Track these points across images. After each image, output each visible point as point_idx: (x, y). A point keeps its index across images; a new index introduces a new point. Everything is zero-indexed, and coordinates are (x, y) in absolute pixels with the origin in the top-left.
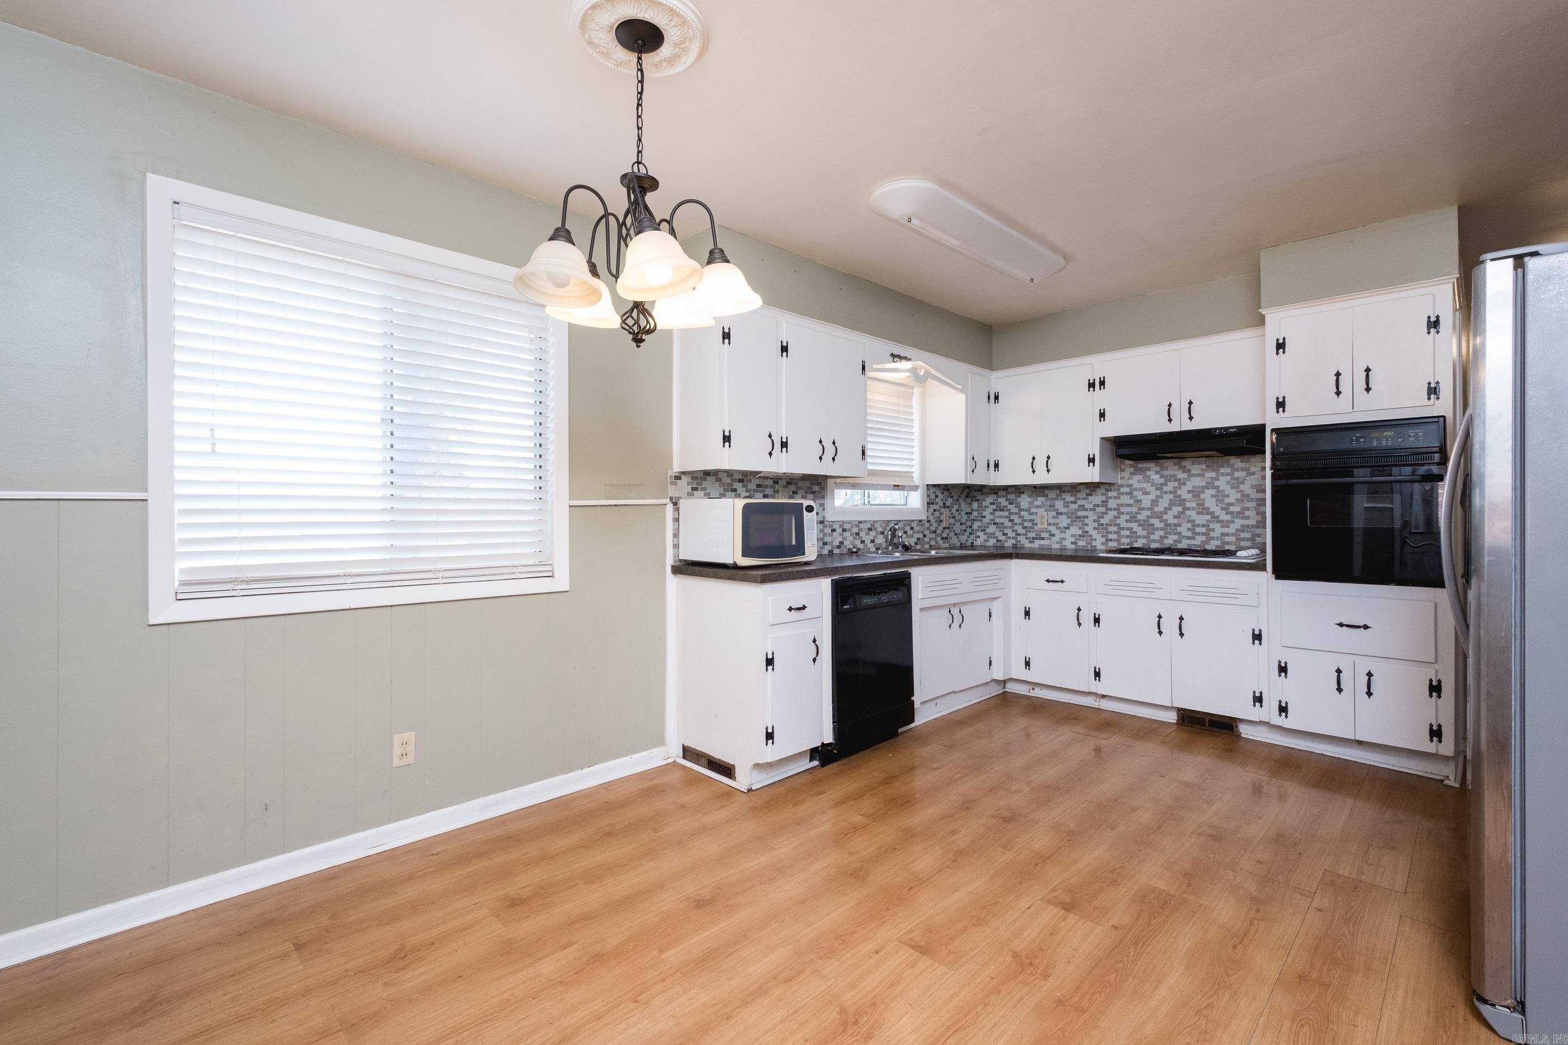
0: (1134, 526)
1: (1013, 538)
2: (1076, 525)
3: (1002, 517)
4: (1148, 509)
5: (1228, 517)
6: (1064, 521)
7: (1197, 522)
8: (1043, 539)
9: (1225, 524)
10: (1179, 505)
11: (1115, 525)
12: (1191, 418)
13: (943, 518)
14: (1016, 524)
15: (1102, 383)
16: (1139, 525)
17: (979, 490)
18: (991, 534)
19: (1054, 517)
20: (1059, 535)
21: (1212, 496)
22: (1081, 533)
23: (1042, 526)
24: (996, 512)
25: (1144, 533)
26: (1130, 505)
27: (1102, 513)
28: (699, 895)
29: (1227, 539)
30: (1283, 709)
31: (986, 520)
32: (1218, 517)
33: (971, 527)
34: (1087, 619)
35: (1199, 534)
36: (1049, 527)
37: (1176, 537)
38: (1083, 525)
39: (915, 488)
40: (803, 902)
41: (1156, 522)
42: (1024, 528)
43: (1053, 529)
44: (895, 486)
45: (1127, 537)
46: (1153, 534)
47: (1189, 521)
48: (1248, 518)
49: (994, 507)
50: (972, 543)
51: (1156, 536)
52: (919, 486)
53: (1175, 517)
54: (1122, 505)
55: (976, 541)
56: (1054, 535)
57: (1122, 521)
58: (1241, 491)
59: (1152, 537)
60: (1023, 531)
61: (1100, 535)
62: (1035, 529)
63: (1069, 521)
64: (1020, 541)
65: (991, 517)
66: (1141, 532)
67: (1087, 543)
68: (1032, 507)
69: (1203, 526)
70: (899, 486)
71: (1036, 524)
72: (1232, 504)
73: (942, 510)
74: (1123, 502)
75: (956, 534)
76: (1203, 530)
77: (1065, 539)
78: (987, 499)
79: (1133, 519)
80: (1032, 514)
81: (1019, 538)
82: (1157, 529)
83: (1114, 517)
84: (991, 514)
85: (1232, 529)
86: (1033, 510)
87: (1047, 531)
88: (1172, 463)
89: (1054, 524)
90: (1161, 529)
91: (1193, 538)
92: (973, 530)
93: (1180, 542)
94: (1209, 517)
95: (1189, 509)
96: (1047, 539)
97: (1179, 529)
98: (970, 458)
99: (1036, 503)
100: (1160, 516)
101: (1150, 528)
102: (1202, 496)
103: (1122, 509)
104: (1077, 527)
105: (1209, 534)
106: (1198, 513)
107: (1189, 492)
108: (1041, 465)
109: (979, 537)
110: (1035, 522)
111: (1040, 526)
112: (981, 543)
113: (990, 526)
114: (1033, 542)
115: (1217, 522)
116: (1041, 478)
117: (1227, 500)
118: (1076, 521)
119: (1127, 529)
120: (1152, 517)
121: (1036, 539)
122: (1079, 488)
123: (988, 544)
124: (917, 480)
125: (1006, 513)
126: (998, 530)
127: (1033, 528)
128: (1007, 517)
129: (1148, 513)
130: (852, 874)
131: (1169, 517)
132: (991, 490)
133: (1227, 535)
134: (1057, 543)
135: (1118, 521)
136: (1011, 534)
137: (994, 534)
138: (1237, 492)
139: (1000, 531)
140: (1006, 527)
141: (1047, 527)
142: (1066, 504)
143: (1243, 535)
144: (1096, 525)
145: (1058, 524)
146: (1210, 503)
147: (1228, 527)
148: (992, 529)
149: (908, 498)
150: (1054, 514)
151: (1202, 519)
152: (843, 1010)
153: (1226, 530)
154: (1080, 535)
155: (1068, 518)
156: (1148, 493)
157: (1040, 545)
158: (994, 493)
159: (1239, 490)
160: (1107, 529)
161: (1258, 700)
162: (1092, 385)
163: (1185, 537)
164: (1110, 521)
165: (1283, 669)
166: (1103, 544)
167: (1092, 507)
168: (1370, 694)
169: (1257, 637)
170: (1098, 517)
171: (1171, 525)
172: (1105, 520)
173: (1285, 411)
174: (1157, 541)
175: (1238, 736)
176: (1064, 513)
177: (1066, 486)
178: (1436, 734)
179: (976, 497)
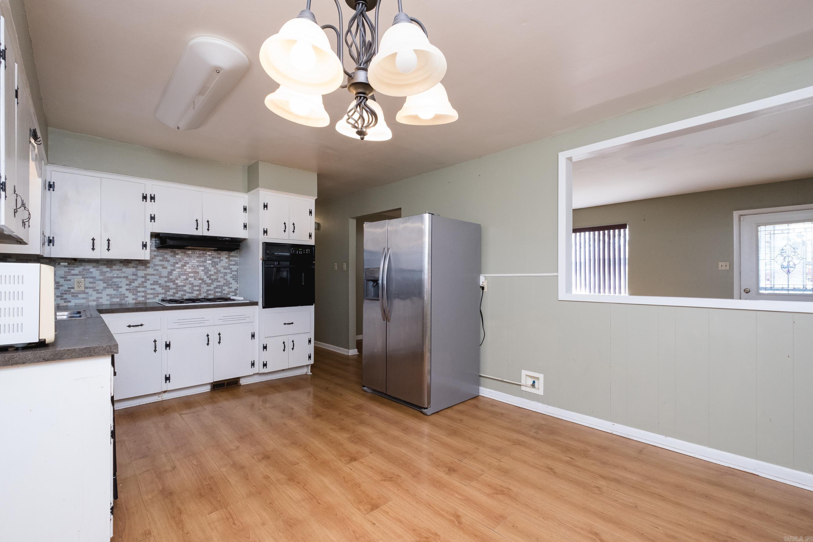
0: (157, 287)
4: (166, 277)
5: (210, 281)
6: (101, 285)
7: (194, 284)
9: (209, 285)
11: (143, 287)
12: (208, 230)
15: (152, 198)
16: (160, 287)
21: (203, 270)
25: (163, 291)
26: (154, 275)
27: (133, 280)
29: (209, 292)
30: (265, 365)
32: (205, 281)
34: (161, 346)
35: (195, 290)
37: (182, 293)
38: (117, 287)
41: (171, 285)
45: (152, 294)
46: (169, 291)
47: (190, 284)
48: (219, 282)
51: (171, 292)
53: (182, 282)
54: (148, 275)
57: (148, 284)
58: (216, 269)
59: (168, 293)
61: (131, 294)
66: (160, 290)
67: (120, 300)
69: (197, 286)
72: (212, 275)
74: (149, 273)
76: (197, 288)
79: (155, 283)
82: (171, 289)
83: (142, 282)
85: (212, 287)
88: (181, 252)
89: (91, 288)
90: (174, 289)
91: (193, 293)
93: (185, 295)
94: (200, 281)
95: (190, 277)
97: (184, 288)
99: (73, 272)
100: (173, 282)
101: (167, 288)
103: (148, 277)
105: (200, 290)
106: (195, 279)
111: (76, 289)
115: (205, 284)
116: (101, 253)
117: (210, 273)
119: (152, 289)
120: (168, 282)
129: (166, 279)
130: (290, 526)
131: (179, 282)
133: (210, 290)
135: (145, 284)
138: (215, 269)
141: (83, 290)
142: (103, 273)
143: (217, 290)
144: (128, 287)
145: (95, 288)
146: (202, 274)
147: (210, 286)
151: (197, 283)
153: (209, 288)
156: (166, 268)
159: (215, 268)
160: (137, 289)
161: (253, 364)
162: (145, 198)
163: (187, 292)
164: (139, 284)
165: (265, 348)
166: (133, 299)
167: (125, 276)
168: (293, 349)
169: (253, 336)
170: (130, 282)
171: (179, 286)
172: (136, 284)
173: (267, 235)
174: (171, 296)
175: (240, 385)
176: (101, 280)
177: (105, 260)
178: (310, 357)
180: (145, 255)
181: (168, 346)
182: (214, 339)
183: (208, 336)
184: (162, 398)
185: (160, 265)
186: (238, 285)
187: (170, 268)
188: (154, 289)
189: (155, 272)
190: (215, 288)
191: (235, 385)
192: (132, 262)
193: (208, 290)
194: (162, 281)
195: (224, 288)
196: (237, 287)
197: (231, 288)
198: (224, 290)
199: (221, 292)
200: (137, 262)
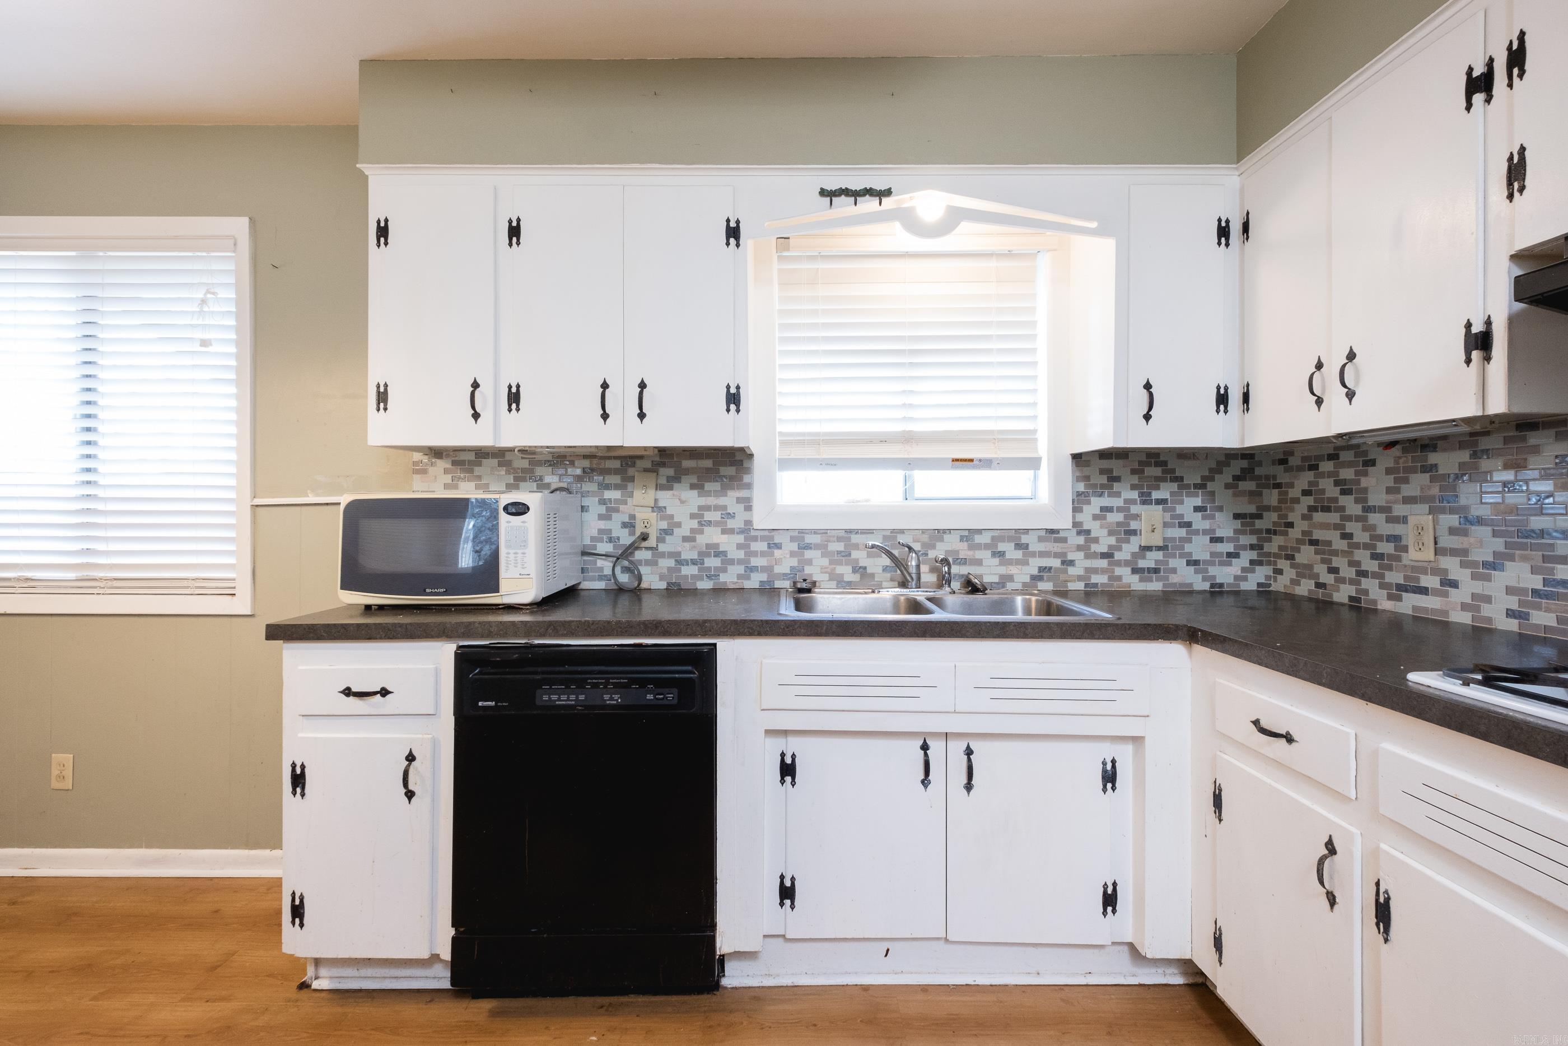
1: (1352, 582)
2: (1524, 559)
3: (1325, 526)
8: (1424, 591)
13: (1139, 525)
14: (1357, 546)
19: (1452, 531)
20: (1468, 587)
22: (1539, 586)
24: (1315, 514)
31: (1295, 533)
36: (1440, 558)
39: (1037, 463)
42: (1375, 556)
43: (1451, 565)
44: (954, 460)
49: (1309, 501)
50: (1263, 584)
55: (1275, 580)
56: (1454, 584)
60: (1372, 566)
62: (1405, 562)
63: (1499, 544)
64: (1366, 592)
65: (1304, 525)
68: (1395, 502)
70: (972, 460)
71: (1405, 549)
73: (1137, 508)
78: (1296, 482)
81: (1366, 583)
84: (1304, 517)
86: (1399, 510)
87: (1435, 571)
96: (1436, 593)
109: (1281, 572)
110: (1404, 543)
112: (1285, 586)
113: (1302, 547)
114: (1399, 599)
121: (1406, 591)
125: (1334, 518)
126: (1319, 557)
127: (1398, 559)
128: (1336, 527)
134: (1465, 607)
136: (1348, 572)
139: (1323, 561)
140: (1335, 553)
148: (1306, 554)
149: (1016, 484)
154: (1535, 592)
155: (1495, 534)
157: (1415, 608)
158: (1310, 469)
179: (1275, 477)
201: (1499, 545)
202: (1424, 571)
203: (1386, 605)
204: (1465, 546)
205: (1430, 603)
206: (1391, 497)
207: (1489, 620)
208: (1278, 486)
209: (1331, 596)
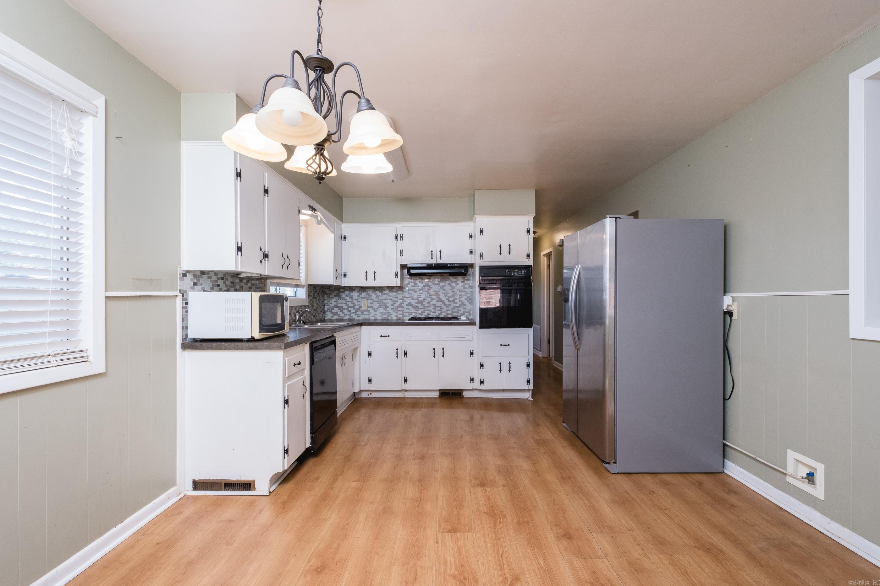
0: (410, 307)
1: (348, 315)
2: (382, 307)
3: (342, 303)
4: (416, 299)
5: (449, 303)
6: (376, 305)
7: (437, 305)
8: (365, 315)
9: (448, 306)
10: (429, 297)
11: (401, 307)
12: (441, 258)
13: (315, 304)
14: (350, 307)
15: (401, 237)
16: (412, 307)
17: (328, 288)
18: (335, 313)
19: (371, 303)
20: (373, 313)
21: (443, 293)
22: (385, 311)
23: (365, 308)
24: (338, 301)
25: (414, 311)
27: (395, 301)
28: (311, 566)
29: (448, 312)
30: (482, 382)
31: (332, 305)
32: (445, 303)
33: (324, 309)
34: (401, 354)
35: (437, 310)
37: (428, 312)
38: (386, 307)
39: (303, 286)
40: (376, 538)
41: (420, 306)
42: (354, 309)
43: (370, 309)
44: (296, 285)
45: (407, 313)
47: (433, 305)
48: (456, 303)
49: (337, 298)
50: (324, 318)
51: (420, 312)
52: (305, 285)
53: (428, 303)
54: (405, 297)
55: (326, 317)
56: (371, 313)
57: (404, 305)
58: (453, 291)
59: (418, 312)
60: (354, 311)
61: (394, 312)
64: (352, 316)
65: (335, 303)
66: (412, 310)
67: (388, 316)
68: (359, 298)
69: (439, 307)
71: (361, 307)
72: (450, 297)
73: (313, 299)
75: (318, 313)
76: (439, 309)
77: (377, 315)
78: (333, 293)
79: (409, 304)
80: (359, 302)
82: (420, 309)
84: (335, 301)
85: (450, 308)
86: (359, 300)
87: (367, 311)
88: (426, 278)
89: (371, 307)
90: (422, 309)
91: (435, 312)
92: (324, 311)
93: (430, 314)
94: (441, 303)
95: (433, 299)
96: (367, 315)
97: (429, 309)
98: (335, 271)
99: (361, 296)
100: (421, 302)
101: (417, 308)
102: (439, 293)
103: (405, 299)
104: (383, 308)
105: (441, 310)
106: (437, 301)
107: (434, 291)
108: (370, 276)
109: (328, 315)
111: (363, 308)
112: (328, 318)
113: (334, 308)
114: (360, 317)
115: (445, 305)
116: (371, 283)
117: (448, 295)
118: (382, 305)
119: (407, 309)
120: (418, 303)
121: (361, 315)
122: (384, 288)
123: (333, 318)
124: (303, 281)
125: (344, 301)
126: (339, 310)
127: (360, 309)
128: (344, 303)
129: (417, 301)
130: (384, 513)
131: (425, 303)
132: (335, 288)
133: (449, 310)
134: (373, 316)
135: (403, 305)
136: (347, 313)
137: (337, 313)
139: (341, 311)
140: (344, 309)
141: (367, 308)
142: (377, 296)
144: (392, 307)
145: (373, 307)
146: (442, 297)
147: (449, 307)
148: (336, 310)
149: (297, 293)
150: (371, 301)
151: (439, 304)
152: (454, 577)
153: (448, 309)
154: (384, 313)
156: (416, 292)
157: (363, 318)
158: (337, 290)
160: (398, 309)
161: (472, 380)
162: (396, 237)
163: (432, 312)
164: (399, 305)
165: (482, 366)
166: (395, 316)
167: (390, 298)
168: (510, 371)
169: (472, 354)
170: (393, 303)
171: (426, 307)
172: (397, 305)
173: (483, 259)
174: (420, 314)
175: (463, 397)
176: (376, 301)
177: (378, 287)
178: (528, 382)
179: (326, 292)
180: (396, 282)
181: (406, 354)
182: (439, 352)
183: (434, 349)
184: (404, 395)
185: (412, 290)
186: (471, 307)
187: (419, 292)
188: (409, 309)
189: (408, 296)
190: (452, 309)
191: (458, 396)
192: (395, 288)
193: (447, 310)
194: (414, 302)
195: (460, 309)
196: (471, 308)
197: (466, 309)
198: (460, 311)
199: (457, 312)
200: (398, 288)
201: (379, 305)
202: (365, 311)
203: (356, 318)
204: (373, 306)
205: (366, 317)
206: (358, 297)
207: (377, 318)
208: (327, 294)
209: (343, 318)
